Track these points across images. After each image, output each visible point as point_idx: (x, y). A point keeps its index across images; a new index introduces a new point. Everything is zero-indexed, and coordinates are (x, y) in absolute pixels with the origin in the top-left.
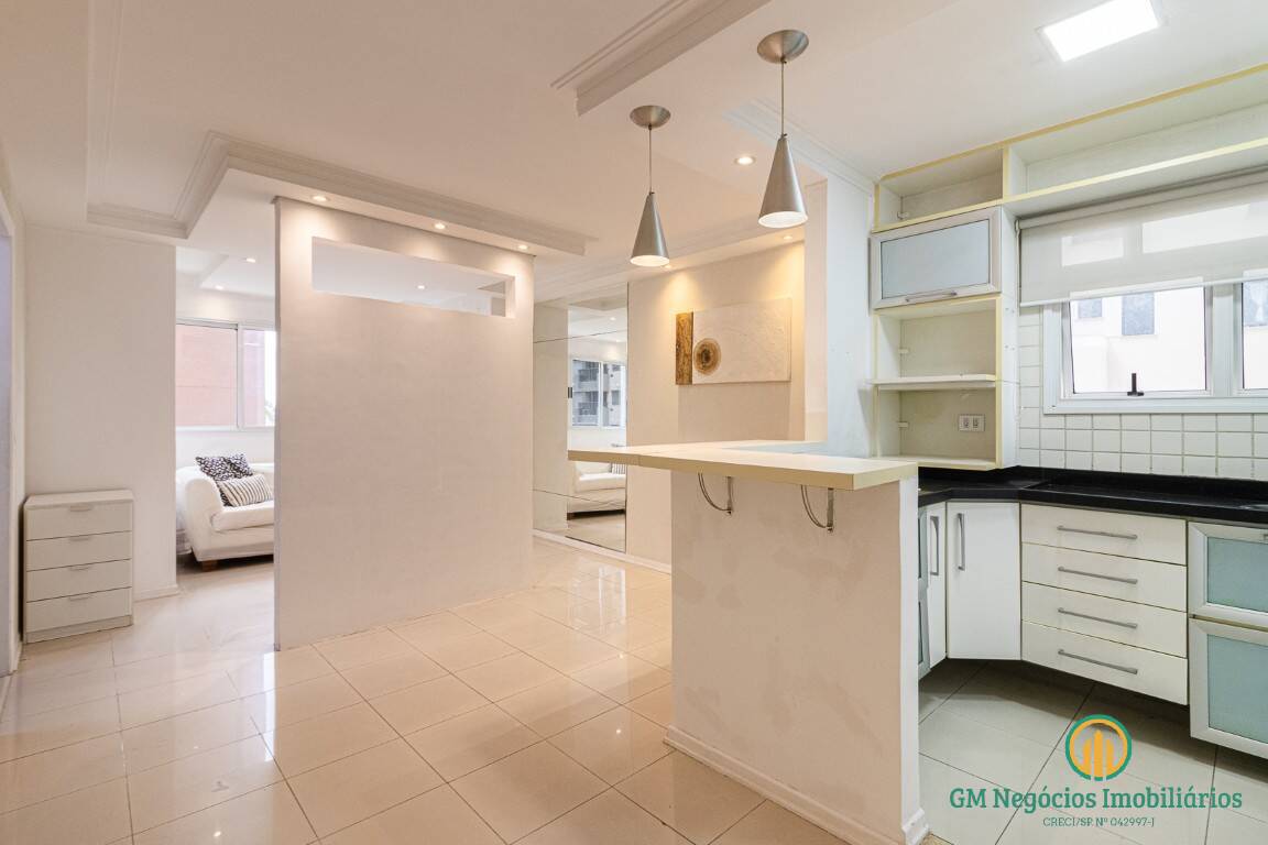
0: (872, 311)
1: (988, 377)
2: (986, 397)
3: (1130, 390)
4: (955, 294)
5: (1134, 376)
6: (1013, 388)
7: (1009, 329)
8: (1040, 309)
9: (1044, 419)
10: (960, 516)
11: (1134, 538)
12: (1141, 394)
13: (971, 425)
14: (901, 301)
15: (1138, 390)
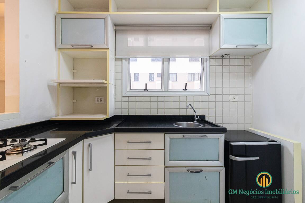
0: (57, 49)
1: (104, 81)
2: (103, 89)
3: (145, 89)
4: (92, 46)
5: (146, 84)
6: (113, 87)
7: (111, 65)
8: (121, 59)
9: (123, 98)
10: (90, 145)
11: (150, 142)
12: (147, 90)
13: (99, 100)
14: (70, 47)
15: (147, 89)
